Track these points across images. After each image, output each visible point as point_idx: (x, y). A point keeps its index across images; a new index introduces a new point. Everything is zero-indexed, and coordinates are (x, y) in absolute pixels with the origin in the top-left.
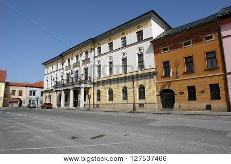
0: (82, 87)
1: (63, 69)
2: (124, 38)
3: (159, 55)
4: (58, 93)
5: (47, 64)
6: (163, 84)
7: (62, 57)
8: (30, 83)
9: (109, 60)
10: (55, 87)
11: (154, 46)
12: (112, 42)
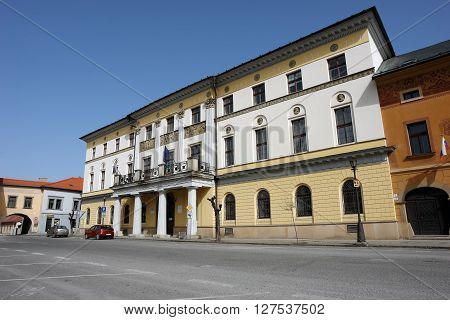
0: (192, 188)
1: (133, 147)
2: (295, 73)
3: (395, 109)
4: (124, 201)
5: (90, 138)
6: (412, 175)
7: (131, 120)
8: (49, 181)
9: (257, 125)
10: (117, 187)
11: (378, 88)
12: (263, 84)
